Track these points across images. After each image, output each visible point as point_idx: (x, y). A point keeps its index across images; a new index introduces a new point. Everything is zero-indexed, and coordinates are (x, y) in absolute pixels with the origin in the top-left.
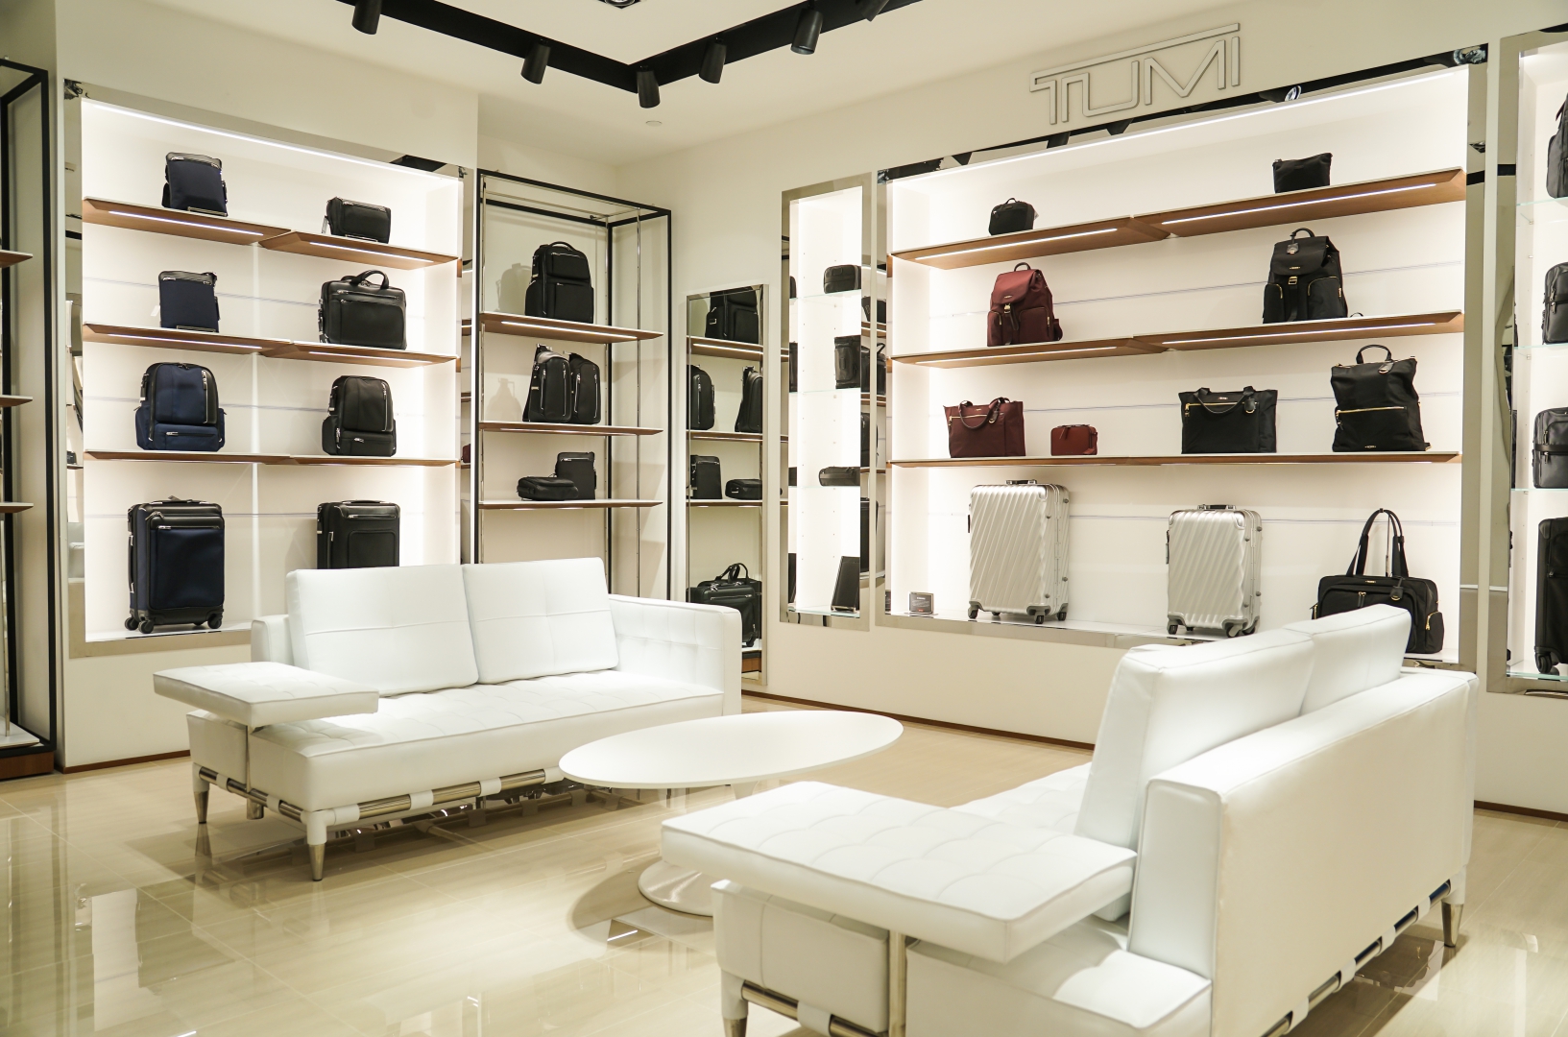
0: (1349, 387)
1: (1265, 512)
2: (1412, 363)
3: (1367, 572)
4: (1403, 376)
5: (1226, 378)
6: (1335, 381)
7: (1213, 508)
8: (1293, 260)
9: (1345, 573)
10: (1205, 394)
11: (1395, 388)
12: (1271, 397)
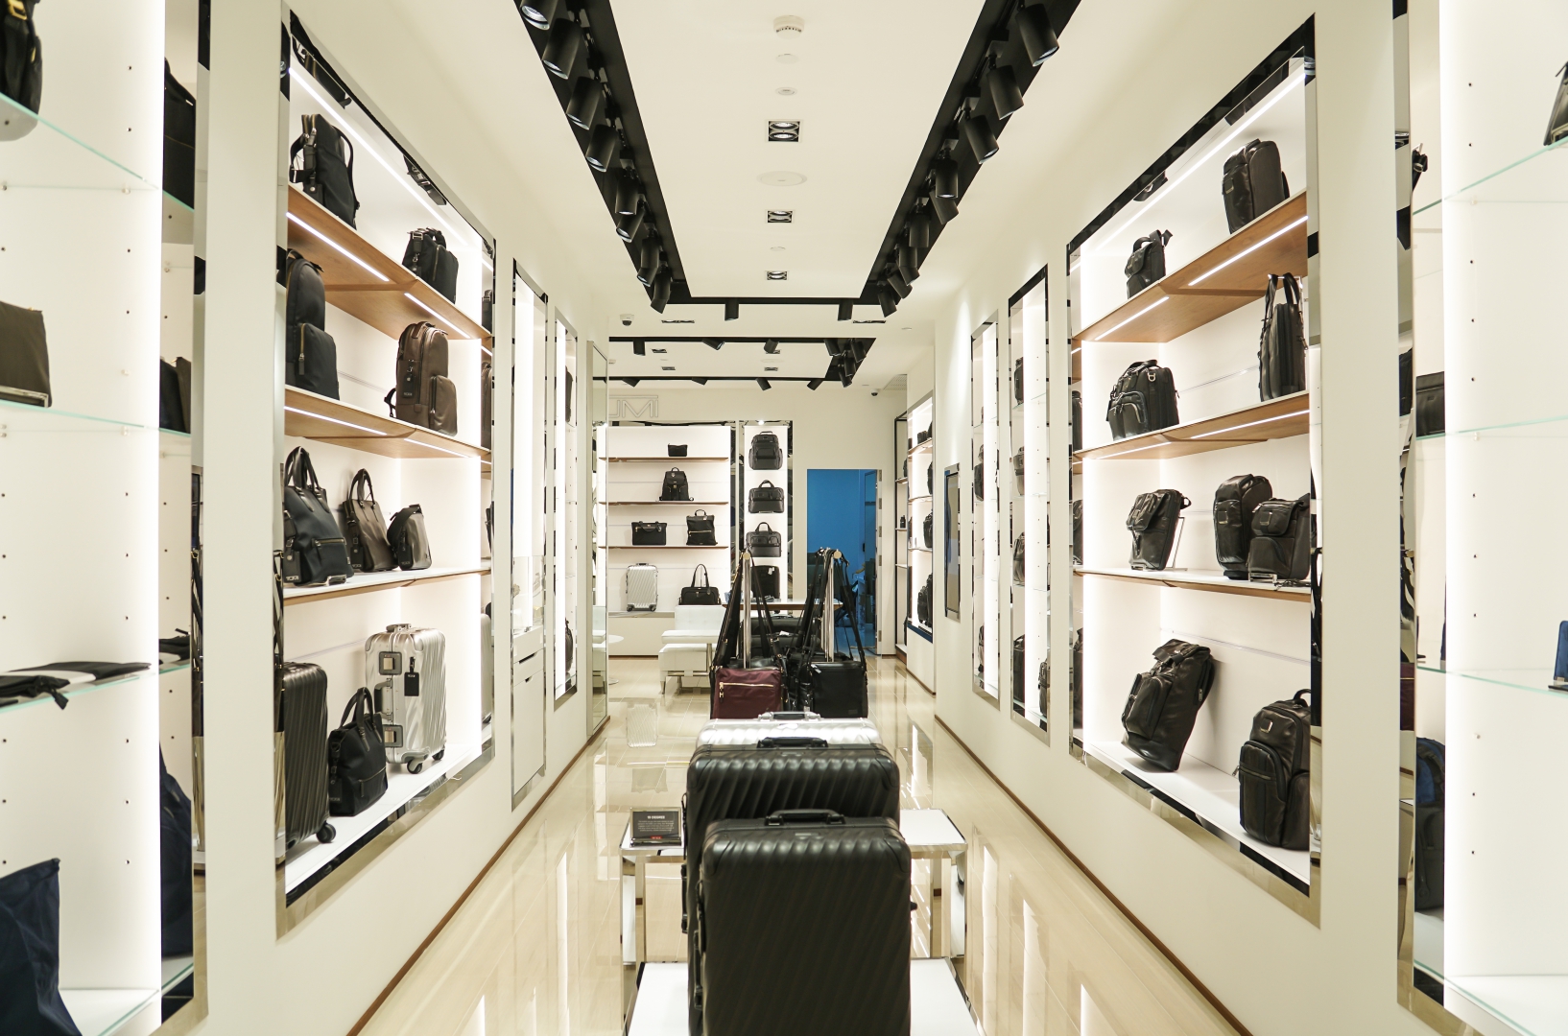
0: (692, 523)
1: (658, 566)
2: (713, 517)
3: (696, 586)
4: (711, 520)
5: (648, 518)
6: (688, 521)
7: (641, 564)
8: (674, 479)
9: (690, 586)
10: (640, 524)
11: (709, 525)
12: (664, 525)
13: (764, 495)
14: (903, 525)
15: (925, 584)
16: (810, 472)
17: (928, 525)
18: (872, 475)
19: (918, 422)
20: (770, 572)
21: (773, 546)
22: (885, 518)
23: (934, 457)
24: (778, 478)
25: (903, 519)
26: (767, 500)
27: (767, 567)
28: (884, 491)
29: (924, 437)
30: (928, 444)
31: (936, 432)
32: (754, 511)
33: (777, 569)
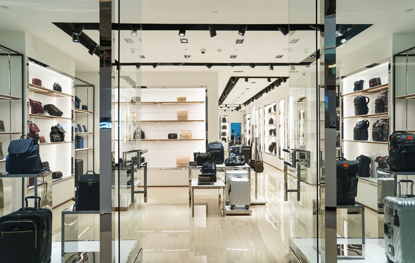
13: (224, 127)
14: (245, 131)
15: (249, 140)
16: (231, 123)
17: (249, 131)
18: (240, 124)
19: (248, 117)
20: (225, 138)
21: (225, 134)
22: (242, 130)
23: (251, 122)
24: (226, 124)
25: (245, 130)
26: (225, 127)
27: (224, 138)
28: (242, 126)
29: (249, 119)
30: (250, 120)
31: (251, 118)
32: (223, 129)
33: (226, 138)
